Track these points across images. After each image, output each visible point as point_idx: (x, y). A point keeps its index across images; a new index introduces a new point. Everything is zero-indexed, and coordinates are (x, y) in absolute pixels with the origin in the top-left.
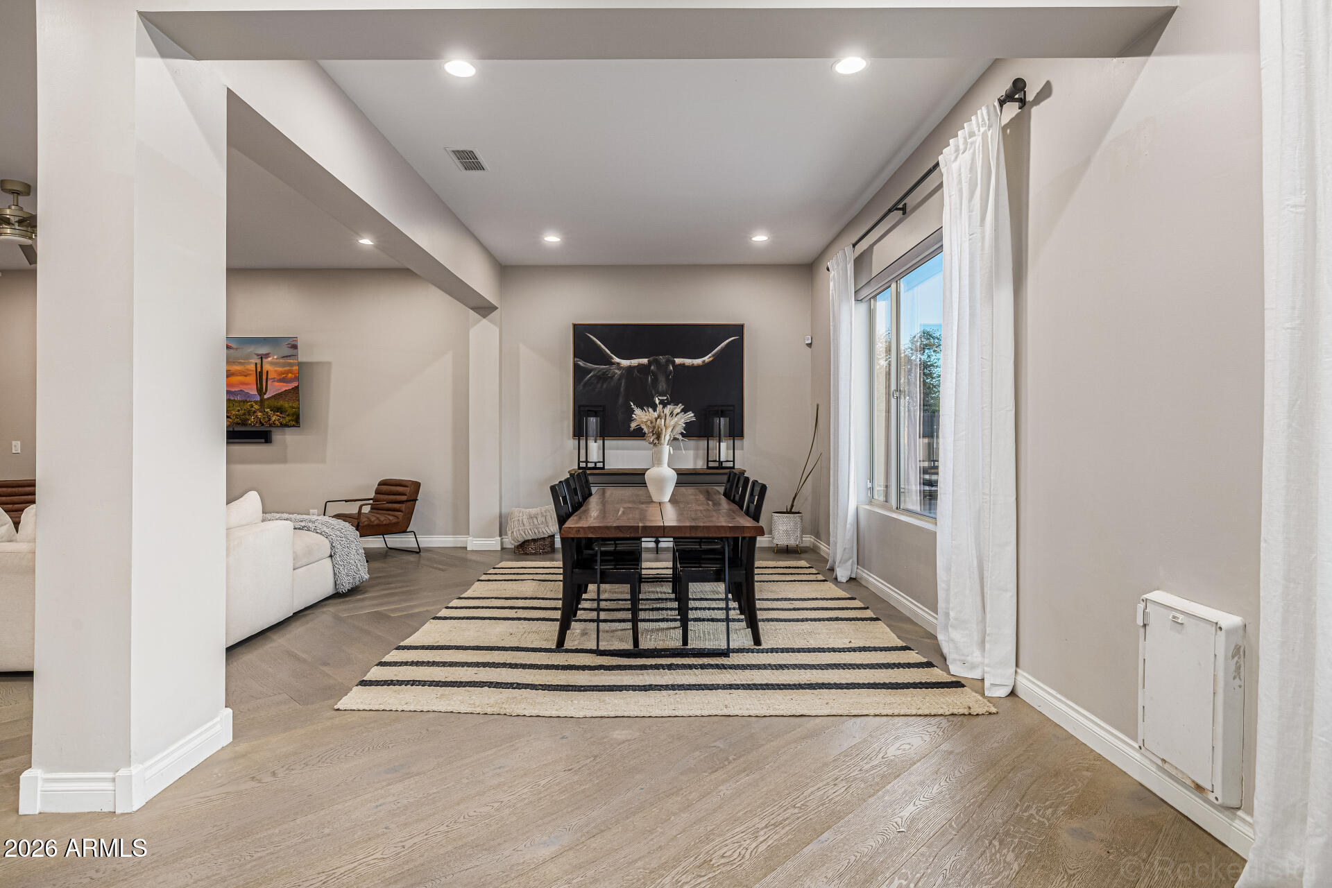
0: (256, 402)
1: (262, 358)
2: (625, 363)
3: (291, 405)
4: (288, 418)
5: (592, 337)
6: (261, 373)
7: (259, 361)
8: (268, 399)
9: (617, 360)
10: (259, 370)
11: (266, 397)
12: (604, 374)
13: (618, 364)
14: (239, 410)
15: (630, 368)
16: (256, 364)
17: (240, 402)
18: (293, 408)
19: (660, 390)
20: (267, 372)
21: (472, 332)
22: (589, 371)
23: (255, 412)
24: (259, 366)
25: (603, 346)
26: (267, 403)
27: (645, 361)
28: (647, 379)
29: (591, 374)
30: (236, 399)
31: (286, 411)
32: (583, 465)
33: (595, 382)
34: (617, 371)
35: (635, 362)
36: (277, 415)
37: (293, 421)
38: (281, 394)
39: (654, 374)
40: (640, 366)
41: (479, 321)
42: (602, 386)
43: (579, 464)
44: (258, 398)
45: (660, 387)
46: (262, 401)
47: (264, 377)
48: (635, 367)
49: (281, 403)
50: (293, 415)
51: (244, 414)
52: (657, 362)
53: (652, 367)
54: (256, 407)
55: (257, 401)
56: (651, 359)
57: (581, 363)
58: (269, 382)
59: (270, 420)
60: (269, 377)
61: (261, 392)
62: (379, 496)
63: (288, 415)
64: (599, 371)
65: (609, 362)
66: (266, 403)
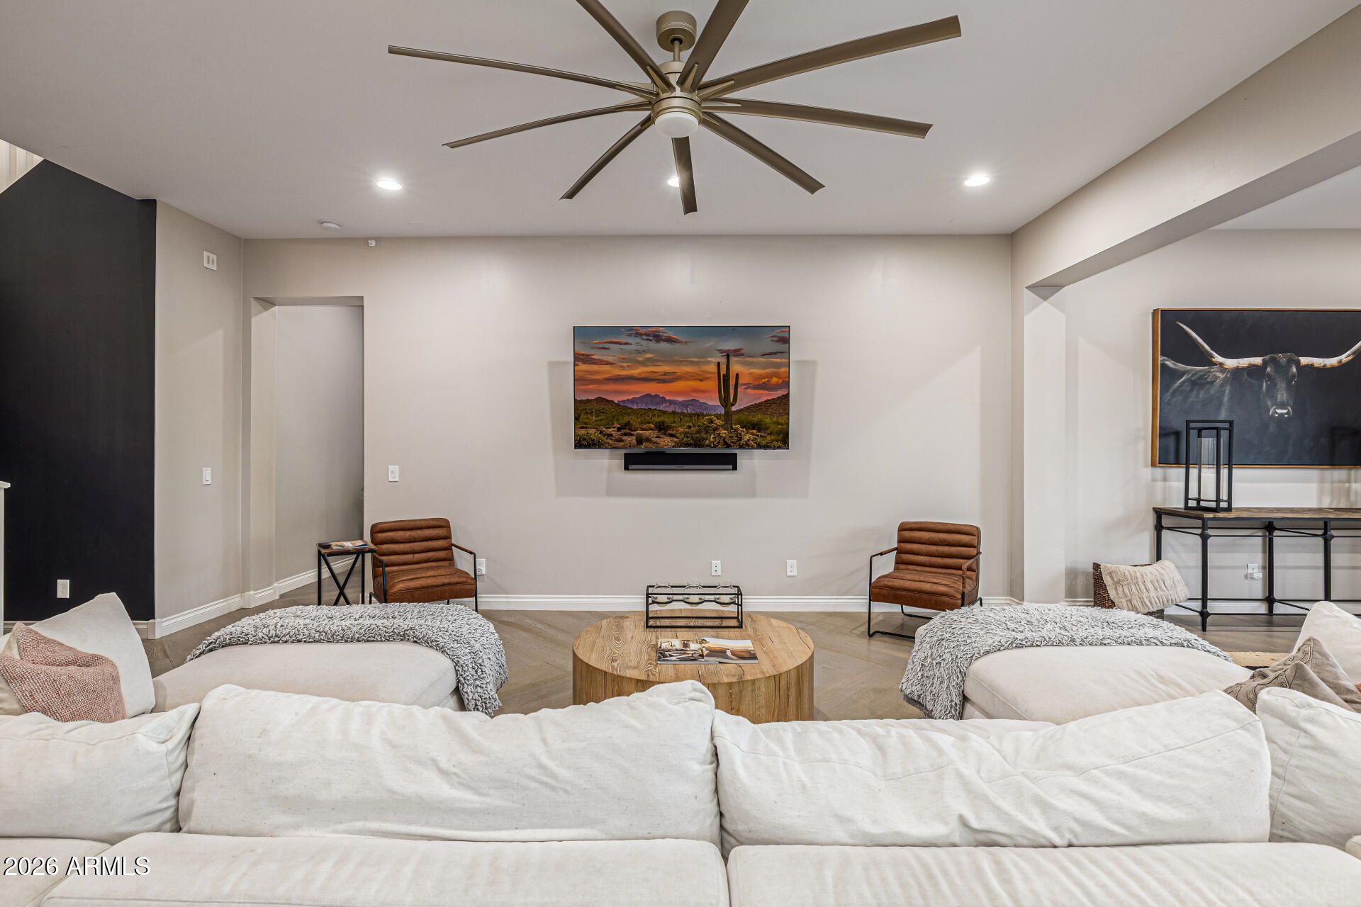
0: (718, 416)
1: (728, 356)
2: (1231, 363)
3: (775, 419)
4: (769, 438)
5: (1185, 327)
6: (727, 377)
7: (723, 360)
8: (738, 411)
9: (1218, 358)
10: (723, 372)
11: (734, 409)
12: (1201, 377)
13: (1221, 364)
14: (689, 427)
15: (1237, 370)
16: (719, 364)
17: (691, 415)
18: (778, 423)
19: (1278, 400)
20: (737, 375)
21: (1029, 320)
22: (1182, 374)
23: (716, 429)
24: (723, 368)
25: (1200, 340)
26: (737, 417)
27: (1258, 361)
28: (1261, 386)
29: (1184, 378)
30: (685, 412)
31: (767, 428)
32: (1192, 504)
33: (1189, 388)
34: (1219, 374)
35: (1244, 362)
36: (753, 434)
37: (777, 441)
38: (760, 405)
39: (1269, 377)
40: (1252, 369)
41: (1037, 305)
42: (1198, 395)
43: (1186, 503)
44: (722, 411)
45: (1279, 396)
46: (728, 415)
47: (732, 382)
48: (1243, 369)
49: (757, 417)
50: (778, 433)
51: (699, 432)
52: (1274, 361)
53: (1268, 369)
54: (719, 422)
55: (720, 415)
56: (1267, 357)
57: (1170, 363)
58: (740, 389)
59: (740, 439)
60: (740, 382)
61: (725, 402)
62: (903, 545)
63: (771, 434)
64: (1193, 375)
65: (1207, 361)
66: (735, 417)
